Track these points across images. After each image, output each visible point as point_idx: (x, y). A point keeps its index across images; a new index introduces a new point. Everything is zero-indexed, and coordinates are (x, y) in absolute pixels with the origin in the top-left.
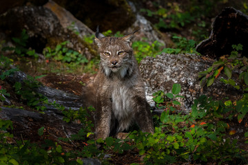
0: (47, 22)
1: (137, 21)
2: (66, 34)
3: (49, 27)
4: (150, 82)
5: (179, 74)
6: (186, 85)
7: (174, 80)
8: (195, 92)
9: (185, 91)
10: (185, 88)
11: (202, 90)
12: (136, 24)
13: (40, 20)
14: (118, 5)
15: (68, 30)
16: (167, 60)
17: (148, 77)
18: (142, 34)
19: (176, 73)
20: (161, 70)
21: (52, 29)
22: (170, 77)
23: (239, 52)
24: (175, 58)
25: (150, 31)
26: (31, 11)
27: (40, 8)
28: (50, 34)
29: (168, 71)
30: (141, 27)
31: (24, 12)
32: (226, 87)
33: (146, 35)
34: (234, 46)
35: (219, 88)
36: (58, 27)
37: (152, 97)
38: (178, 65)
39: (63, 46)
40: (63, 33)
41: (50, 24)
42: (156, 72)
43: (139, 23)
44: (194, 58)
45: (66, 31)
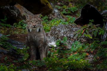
0: (15, 12)
1: (54, 11)
2: (23, 17)
3: (16, 14)
4: (55, 37)
5: (67, 33)
6: (70, 37)
7: (65, 35)
8: (73, 40)
9: (70, 40)
10: (69, 39)
11: (76, 39)
12: (53, 12)
13: (12, 11)
14: (45, 4)
15: (24, 15)
16: (62, 27)
17: (54, 34)
18: (56, 16)
19: (65, 32)
20: (59, 31)
21: (17, 15)
22: (63, 34)
23: (92, 23)
24: (65, 26)
25: (59, 15)
26: (8, 8)
27: (12, 6)
28: (16, 17)
29: (62, 31)
30: (55, 13)
31: (5, 8)
32: (87, 38)
33: (57, 17)
34: (90, 20)
35: (83, 38)
36: (19, 14)
37: (55, 43)
38: (66, 29)
39: (21, 22)
40: (22, 17)
41: (16, 13)
42: (57, 32)
43: (54, 12)
44: (73, 26)
45: (23, 16)
